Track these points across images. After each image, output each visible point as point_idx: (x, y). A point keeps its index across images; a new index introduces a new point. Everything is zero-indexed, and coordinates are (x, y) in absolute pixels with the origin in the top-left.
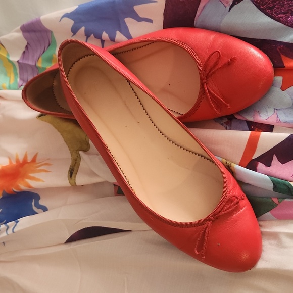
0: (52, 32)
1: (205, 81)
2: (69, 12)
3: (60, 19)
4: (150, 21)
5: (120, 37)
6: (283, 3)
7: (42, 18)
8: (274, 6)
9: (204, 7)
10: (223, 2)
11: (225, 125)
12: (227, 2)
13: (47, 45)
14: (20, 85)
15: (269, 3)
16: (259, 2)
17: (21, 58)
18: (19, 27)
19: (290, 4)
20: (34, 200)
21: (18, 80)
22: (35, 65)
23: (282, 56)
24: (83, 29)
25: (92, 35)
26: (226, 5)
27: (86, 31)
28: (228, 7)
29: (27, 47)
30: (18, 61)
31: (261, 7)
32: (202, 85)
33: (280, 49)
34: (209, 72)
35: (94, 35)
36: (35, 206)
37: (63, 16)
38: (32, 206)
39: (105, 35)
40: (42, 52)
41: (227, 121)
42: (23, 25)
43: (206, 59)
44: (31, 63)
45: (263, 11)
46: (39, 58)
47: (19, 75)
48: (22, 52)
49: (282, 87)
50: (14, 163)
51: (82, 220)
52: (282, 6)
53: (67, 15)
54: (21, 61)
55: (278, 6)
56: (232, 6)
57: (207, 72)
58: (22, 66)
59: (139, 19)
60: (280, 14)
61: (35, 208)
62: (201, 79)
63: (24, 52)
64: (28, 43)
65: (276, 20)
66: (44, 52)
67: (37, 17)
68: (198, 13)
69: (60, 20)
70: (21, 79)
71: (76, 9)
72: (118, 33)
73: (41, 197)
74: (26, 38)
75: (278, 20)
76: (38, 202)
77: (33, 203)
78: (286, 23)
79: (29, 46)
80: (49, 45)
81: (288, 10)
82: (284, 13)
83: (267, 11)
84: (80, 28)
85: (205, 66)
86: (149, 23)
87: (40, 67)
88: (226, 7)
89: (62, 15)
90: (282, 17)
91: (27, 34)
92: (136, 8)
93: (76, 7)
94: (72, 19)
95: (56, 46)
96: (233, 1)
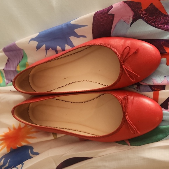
0: (23, 50)
1: (123, 63)
2: (34, 37)
3: (29, 42)
4: (85, 37)
5: (67, 47)
6: (160, 19)
7: (16, 42)
8: (156, 21)
9: (115, 26)
10: (126, 22)
11: (136, 89)
12: (129, 22)
13: (21, 58)
14: (7, 83)
15: (153, 20)
16: (147, 20)
17: (5, 67)
18: (2, 49)
19: (164, 19)
20: (29, 150)
21: (5, 80)
22: (16, 70)
23: (164, 47)
24: (44, 46)
25: (51, 49)
26: (128, 23)
27: (46, 47)
28: (130, 25)
29: (8, 60)
30: (4, 69)
31: (149, 22)
32: (121, 66)
33: (163, 44)
34: (125, 58)
35: (52, 49)
38: (29, 154)
39: (59, 48)
40: (19, 62)
41: (137, 86)
42: (4, 48)
43: (122, 52)
44: (12, 69)
45: (149, 24)
46: (17, 66)
47: (5, 77)
48: (5, 63)
49: (167, 64)
50: (12, 130)
51: (64, 154)
52: (160, 20)
53: (33, 39)
54: (6, 69)
55: (158, 21)
56: (131, 24)
57: (124, 58)
58: (7, 72)
59: (78, 36)
60: (160, 25)
61: (31, 155)
62: (120, 63)
63: (7, 63)
64: (8, 58)
65: (158, 28)
66: (20, 62)
67: (13, 42)
68: (112, 30)
70: (7, 79)
71: (38, 35)
72: (66, 45)
73: (34, 147)
74: (7, 55)
75: (159, 28)
76: (33, 151)
77: (30, 152)
78: (164, 29)
79: (9, 60)
81: (164, 22)
82: (162, 24)
83: (152, 24)
84: (43, 45)
85: (122, 55)
86: (85, 38)
87: (18, 71)
88: (128, 24)
89: (30, 39)
90: (161, 26)
91: (8, 53)
92: (76, 30)
93: (38, 34)
94: (36, 41)
95: (27, 57)
96: (132, 21)
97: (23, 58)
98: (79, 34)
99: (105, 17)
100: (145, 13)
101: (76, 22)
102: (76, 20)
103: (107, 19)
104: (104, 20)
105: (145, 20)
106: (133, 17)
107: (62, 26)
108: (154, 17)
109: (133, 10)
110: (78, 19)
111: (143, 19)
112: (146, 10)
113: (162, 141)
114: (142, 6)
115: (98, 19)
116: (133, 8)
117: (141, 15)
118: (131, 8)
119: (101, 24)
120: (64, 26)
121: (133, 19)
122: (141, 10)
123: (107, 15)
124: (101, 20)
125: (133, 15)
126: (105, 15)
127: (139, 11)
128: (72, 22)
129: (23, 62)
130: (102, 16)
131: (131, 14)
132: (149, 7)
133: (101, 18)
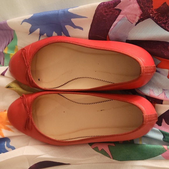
0: (14, 31)
2: (27, 19)
4: (82, 29)
7: (8, 21)
8: (167, 22)
13: (11, 39)
15: (164, 20)
16: (157, 19)
20: (6, 142)
22: (2, 52)
24: (38, 30)
27: (40, 31)
31: (159, 22)
36: (7, 146)
37: (24, 21)
38: (5, 146)
40: (7, 44)
46: (5, 47)
49: (168, 76)
53: (25, 21)
56: (137, 23)
59: (75, 27)
61: (6, 148)
65: (168, 31)
66: (9, 43)
67: (4, 21)
69: (21, 24)
71: (32, 17)
72: (62, 33)
73: (11, 140)
76: (9, 144)
77: (5, 144)
80: (12, 39)
83: (162, 25)
87: (5, 53)
88: (132, 23)
92: (73, 20)
93: (32, 15)
94: (30, 23)
95: (17, 40)
96: (139, 20)
97: (13, 40)
98: (76, 25)
99: (110, 11)
100: (156, 13)
101: (74, 10)
102: (74, 9)
103: (112, 14)
104: (107, 15)
105: (155, 19)
106: (141, 16)
107: (58, 12)
108: (165, 17)
109: (141, 8)
110: (77, 8)
111: (153, 18)
112: (157, 10)
113: (148, 161)
114: (153, 5)
115: (101, 12)
116: (142, 6)
117: (151, 15)
118: (139, 5)
119: (104, 18)
120: (60, 12)
121: (141, 18)
122: (152, 10)
123: (113, 10)
124: (105, 14)
125: (141, 14)
126: (110, 9)
127: (149, 10)
128: (70, 10)
129: (12, 44)
130: (107, 10)
131: (139, 12)
132: (162, 6)
133: (106, 12)
